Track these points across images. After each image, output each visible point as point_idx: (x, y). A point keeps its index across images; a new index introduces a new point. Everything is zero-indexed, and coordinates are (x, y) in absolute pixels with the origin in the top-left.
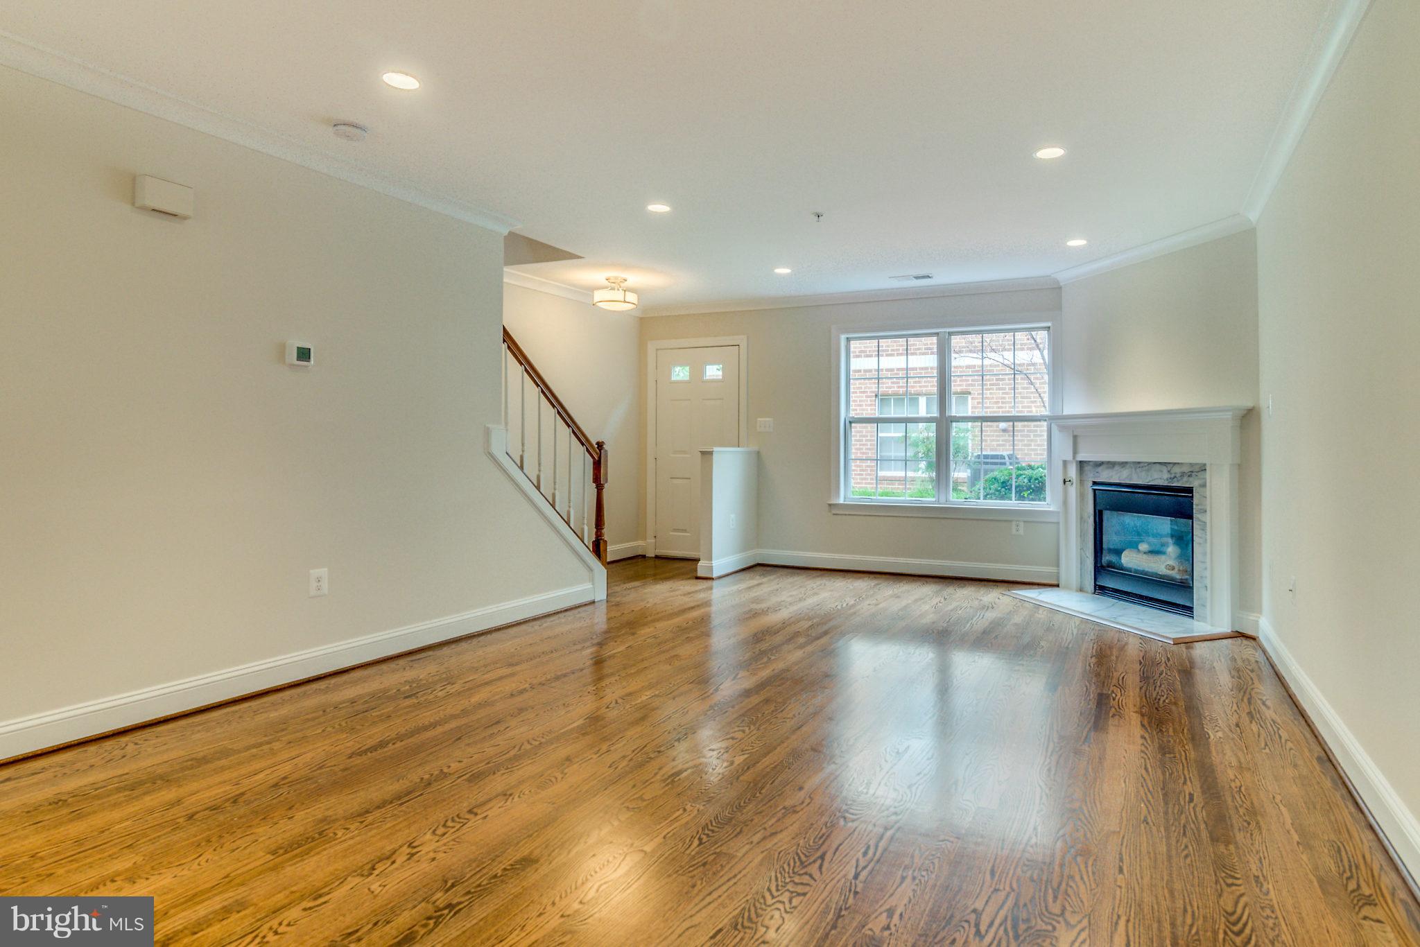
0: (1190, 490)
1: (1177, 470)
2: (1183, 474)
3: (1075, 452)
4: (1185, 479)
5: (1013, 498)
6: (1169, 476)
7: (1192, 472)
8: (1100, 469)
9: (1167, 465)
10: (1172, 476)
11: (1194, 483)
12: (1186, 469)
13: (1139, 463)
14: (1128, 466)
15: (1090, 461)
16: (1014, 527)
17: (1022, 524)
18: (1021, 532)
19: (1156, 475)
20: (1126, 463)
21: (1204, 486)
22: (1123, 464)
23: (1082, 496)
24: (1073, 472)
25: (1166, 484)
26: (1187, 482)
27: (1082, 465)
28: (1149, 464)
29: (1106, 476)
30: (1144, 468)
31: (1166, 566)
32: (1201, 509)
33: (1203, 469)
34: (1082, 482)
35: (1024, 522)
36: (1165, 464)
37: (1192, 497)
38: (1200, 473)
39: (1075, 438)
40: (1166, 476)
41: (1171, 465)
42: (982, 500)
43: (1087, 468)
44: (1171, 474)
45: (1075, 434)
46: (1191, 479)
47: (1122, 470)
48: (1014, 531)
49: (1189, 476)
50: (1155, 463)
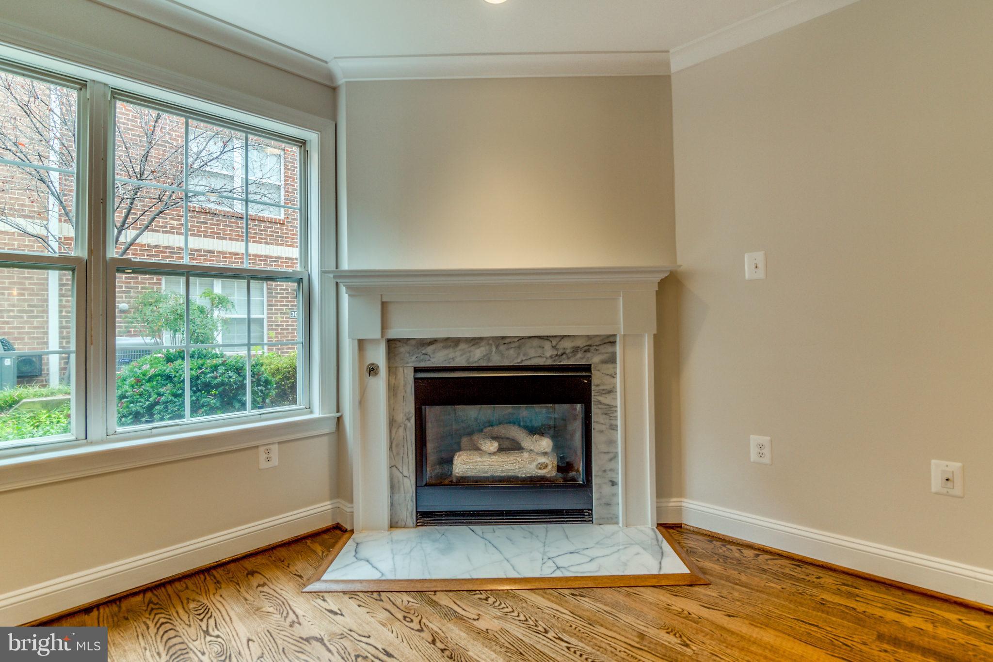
0: (588, 368)
1: (567, 345)
2: (576, 350)
3: (384, 327)
4: (579, 355)
5: (249, 404)
6: (555, 353)
7: (590, 346)
8: (429, 349)
9: (551, 339)
10: (559, 353)
11: (595, 359)
12: (580, 343)
13: (503, 338)
14: (483, 344)
15: (409, 339)
16: (263, 456)
17: (275, 448)
18: (275, 461)
19: (532, 353)
20: (481, 339)
21: (612, 360)
22: (475, 341)
23: (392, 390)
24: (379, 356)
25: (549, 362)
26: (582, 358)
27: (392, 345)
28: (522, 338)
29: (439, 358)
30: (513, 345)
31: (537, 466)
32: (603, 390)
33: (610, 341)
34: (392, 370)
35: (279, 443)
36: (547, 338)
37: (590, 376)
38: (602, 347)
39: (384, 305)
40: (549, 352)
41: (558, 339)
42: (188, 419)
43: (403, 349)
44: (557, 349)
45: (384, 300)
46: (589, 355)
47: (473, 348)
48: (263, 465)
49: (585, 351)
50: (530, 337)
